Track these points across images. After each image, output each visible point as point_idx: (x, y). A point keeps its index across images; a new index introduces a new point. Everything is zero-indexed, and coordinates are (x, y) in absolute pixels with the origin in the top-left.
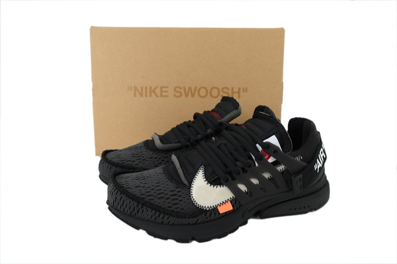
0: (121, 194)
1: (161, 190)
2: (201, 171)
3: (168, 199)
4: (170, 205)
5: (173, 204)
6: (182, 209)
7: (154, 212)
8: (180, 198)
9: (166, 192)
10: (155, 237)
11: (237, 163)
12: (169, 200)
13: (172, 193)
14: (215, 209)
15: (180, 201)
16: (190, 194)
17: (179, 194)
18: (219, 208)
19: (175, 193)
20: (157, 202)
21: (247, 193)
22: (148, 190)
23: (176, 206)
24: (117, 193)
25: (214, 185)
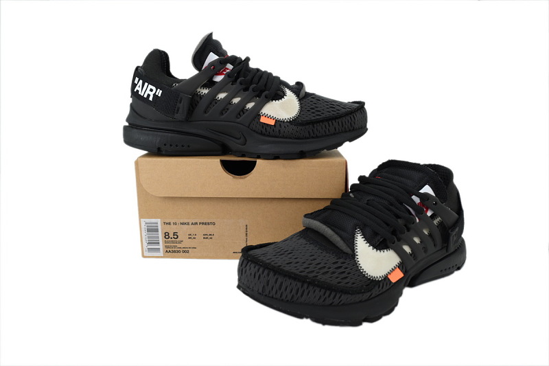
0: (275, 275)
1: (320, 263)
2: (359, 235)
3: (333, 273)
4: (339, 280)
5: (342, 279)
6: (354, 284)
7: (323, 291)
8: (347, 271)
9: (327, 266)
10: (324, 324)
11: (399, 220)
12: (335, 275)
13: (336, 266)
14: (386, 278)
15: (349, 273)
16: (356, 264)
17: (345, 265)
18: (389, 276)
19: (339, 265)
20: (322, 278)
21: (411, 255)
22: (305, 265)
23: (346, 281)
24: (268, 275)
25: (380, 250)
